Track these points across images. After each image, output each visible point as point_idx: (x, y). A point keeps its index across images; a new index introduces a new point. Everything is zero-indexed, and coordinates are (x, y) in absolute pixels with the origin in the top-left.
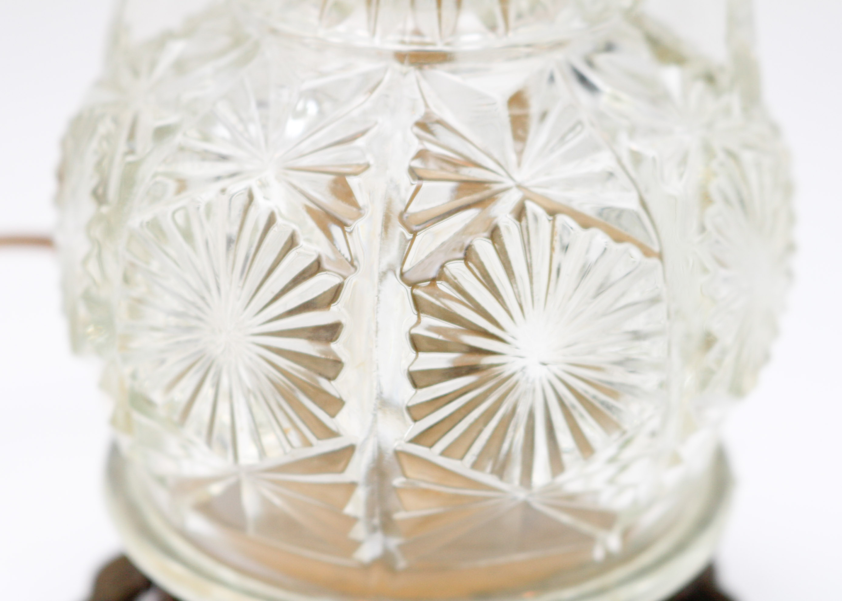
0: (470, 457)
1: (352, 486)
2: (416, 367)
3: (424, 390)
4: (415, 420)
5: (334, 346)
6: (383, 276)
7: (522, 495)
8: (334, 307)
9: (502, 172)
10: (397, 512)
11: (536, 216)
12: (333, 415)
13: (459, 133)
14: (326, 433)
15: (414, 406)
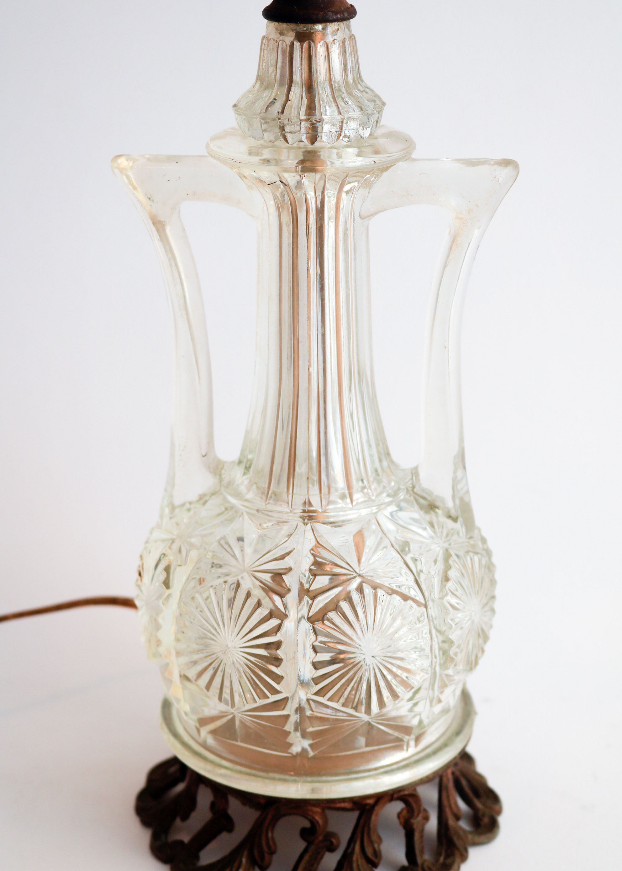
0: (342, 700)
1: (288, 716)
2: (316, 660)
3: (320, 670)
4: (316, 684)
5: (279, 652)
6: (299, 621)
7: (365, 718)
8: (278, 634)
9: (352, 570)
10: (308, 728)
11: (368, 590)
12: (278, 683)
13: (331, 552)
14: (275, 692)
15: (315, 678)
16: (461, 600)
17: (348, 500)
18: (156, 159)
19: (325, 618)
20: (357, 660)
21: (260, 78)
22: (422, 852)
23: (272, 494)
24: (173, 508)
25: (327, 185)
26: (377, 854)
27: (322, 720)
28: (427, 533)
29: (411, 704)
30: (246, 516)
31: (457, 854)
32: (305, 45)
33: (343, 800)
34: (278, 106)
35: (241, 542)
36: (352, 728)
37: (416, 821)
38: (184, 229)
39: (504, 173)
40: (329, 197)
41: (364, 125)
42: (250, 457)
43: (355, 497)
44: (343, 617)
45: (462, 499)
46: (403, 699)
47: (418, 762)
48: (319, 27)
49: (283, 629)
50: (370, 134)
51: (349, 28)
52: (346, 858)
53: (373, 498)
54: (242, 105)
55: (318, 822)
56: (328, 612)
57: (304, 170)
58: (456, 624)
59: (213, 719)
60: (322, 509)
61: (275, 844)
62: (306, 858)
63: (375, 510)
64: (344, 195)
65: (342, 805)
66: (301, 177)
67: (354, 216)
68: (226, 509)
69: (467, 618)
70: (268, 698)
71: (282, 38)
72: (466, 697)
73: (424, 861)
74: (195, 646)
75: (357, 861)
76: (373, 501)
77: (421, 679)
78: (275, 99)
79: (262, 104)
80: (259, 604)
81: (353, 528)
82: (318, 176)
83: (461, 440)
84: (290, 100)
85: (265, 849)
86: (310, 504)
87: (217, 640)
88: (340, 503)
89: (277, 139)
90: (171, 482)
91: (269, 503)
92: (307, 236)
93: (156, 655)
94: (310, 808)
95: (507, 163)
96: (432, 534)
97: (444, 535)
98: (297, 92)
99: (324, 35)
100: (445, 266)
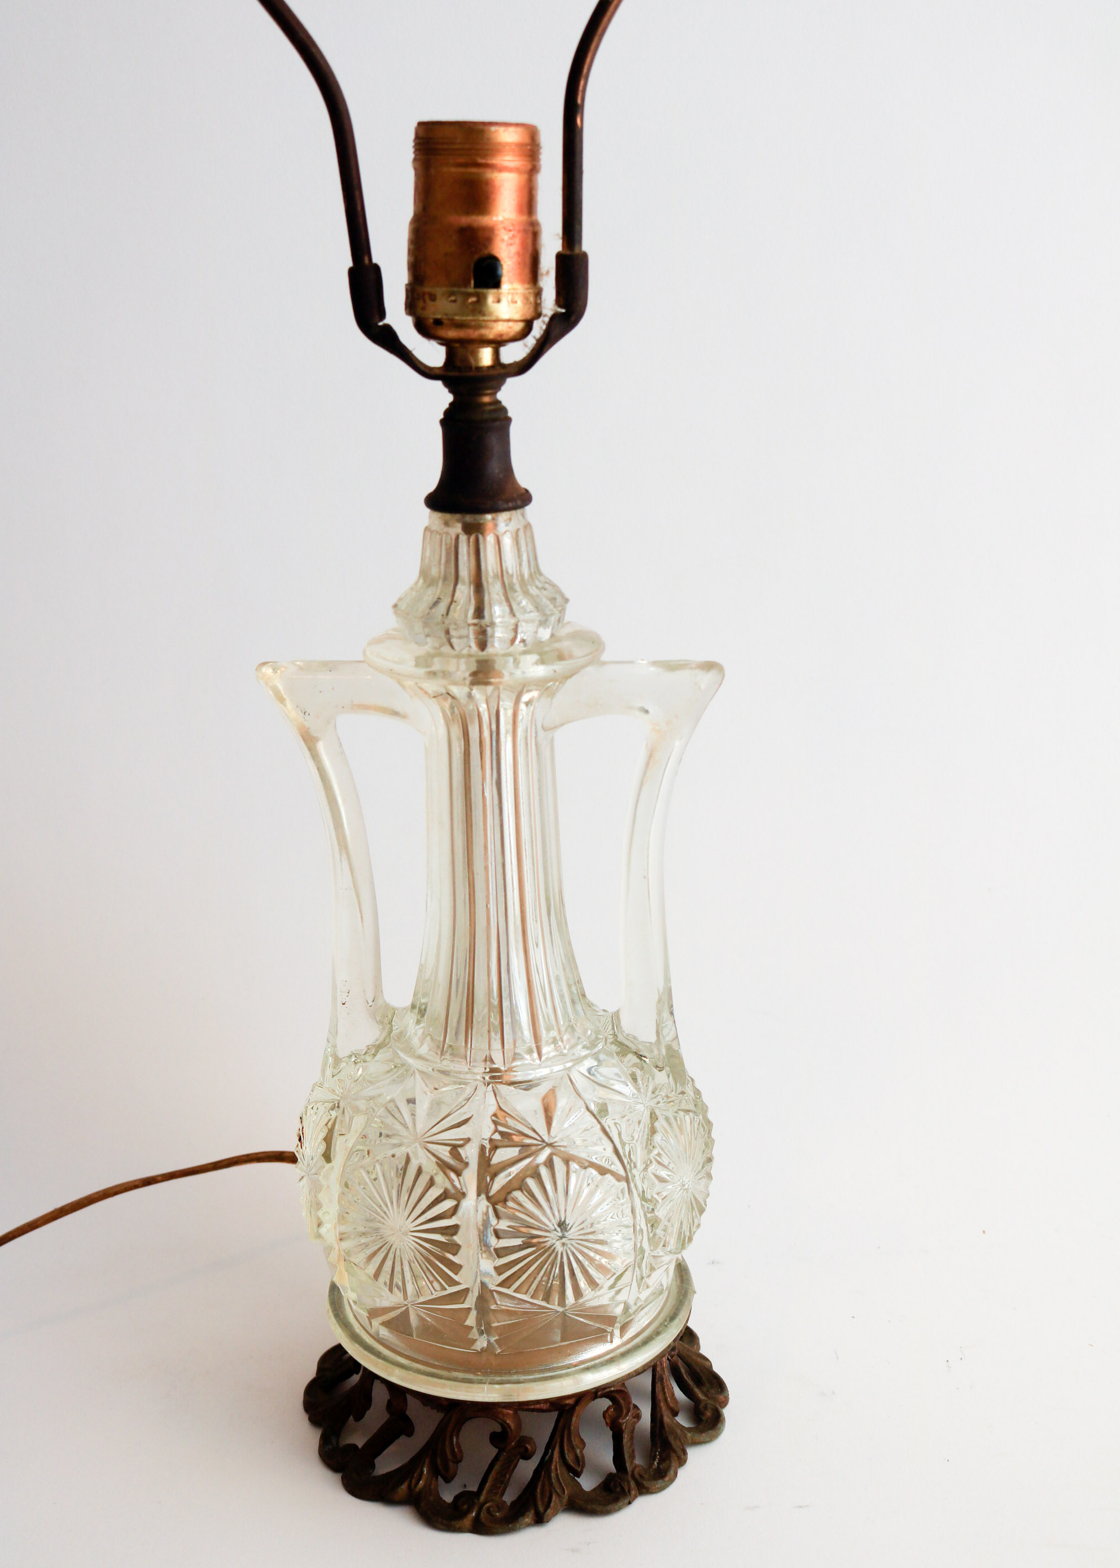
0: (530, 1292)
1: (469, 1309)
2: (500, 1246)
3: (504, 1258)
4: (499, 1274)
5: (455, 1238)
6: (479, 1199)
7: (560, 1309)
8: (454, 1218)
9: (539, 1139)
10: (494, 1322)
11: (558, 1163)
12: (456, 1274)
13: (515, 1118)
14: (453, 1283)
15: (498, 1267)
16: (668, 1169)
17: (535, 1055)
18: (308, 667)
19: (509, 1198)
20: (548, 1244)
21: (424, 573)
22: (633, 1457)
23: (447, 1048)
24: (337, 1061)
25: (502, 696)
26: (580, 1461)
27: (509, 1313)
28: (629, 1090)
29: (613, 1292)
30: (417, 1075)
31: (673, 1456)
32: (473, 538)
33: (538, 1402)
34: (442, 607)
35: (411, 1105)
36: (547, 1320)
37: (626, 1421)
38: (341, 744)
39: (706, 679)
40: (505, 709)
41: (543, 623)
42: (423, 1001)
43: (545, 1050)
44: (529, 1194)
45: (669, 1048)
46: (602, 1287)
47: (624, 1355)
48: (489, 517)
49: (461, 1211)
50: (552, 635)
51: (523, 515)
52: (544, 1466)
53: (565, 1051)
54: (403, 606)
55: (510, 1427)
56: (514, 1190)
57: (473, 683)
58: (663, 1199)
59: (385, 1310)
60: (505, 1067)
61: (460, 1451)
62: (497, 1467)
63: (569, 1065)
64: (522, 706)
65: (538, 1406)
66: (472, 690)
67: (536, 725)
68: (395, 1067)
69: (679, 1189)
70: (446, 1289)
71: (446, 529)
72: (682, 1271)
73: (636, 1466)
74: (361, 1229)
75: (557, 1470)
76: (564, 1055)
77: (622, 1264)
78: (439, 598)
79: (423, 606)
80: (431, 1183)
81: (542, 1090)
82: (490, 689)
83: (667, 979)
84: (455, 602)
85: (450, 1456)
86: (492, 1061)
87: (385, 1222)
88: (527, 1060)
89: (442, 645)
90: (334, 1031)
91: (444, 1059)
92: (481, 753)
93: (319, 1236)
94: (500, 1410)
95: (709, 666)
96: (635, 1091)
97: (651, 1089)
98: (465, 591)
99: (496, 525)
100: (642, 784)
